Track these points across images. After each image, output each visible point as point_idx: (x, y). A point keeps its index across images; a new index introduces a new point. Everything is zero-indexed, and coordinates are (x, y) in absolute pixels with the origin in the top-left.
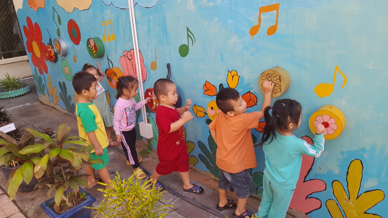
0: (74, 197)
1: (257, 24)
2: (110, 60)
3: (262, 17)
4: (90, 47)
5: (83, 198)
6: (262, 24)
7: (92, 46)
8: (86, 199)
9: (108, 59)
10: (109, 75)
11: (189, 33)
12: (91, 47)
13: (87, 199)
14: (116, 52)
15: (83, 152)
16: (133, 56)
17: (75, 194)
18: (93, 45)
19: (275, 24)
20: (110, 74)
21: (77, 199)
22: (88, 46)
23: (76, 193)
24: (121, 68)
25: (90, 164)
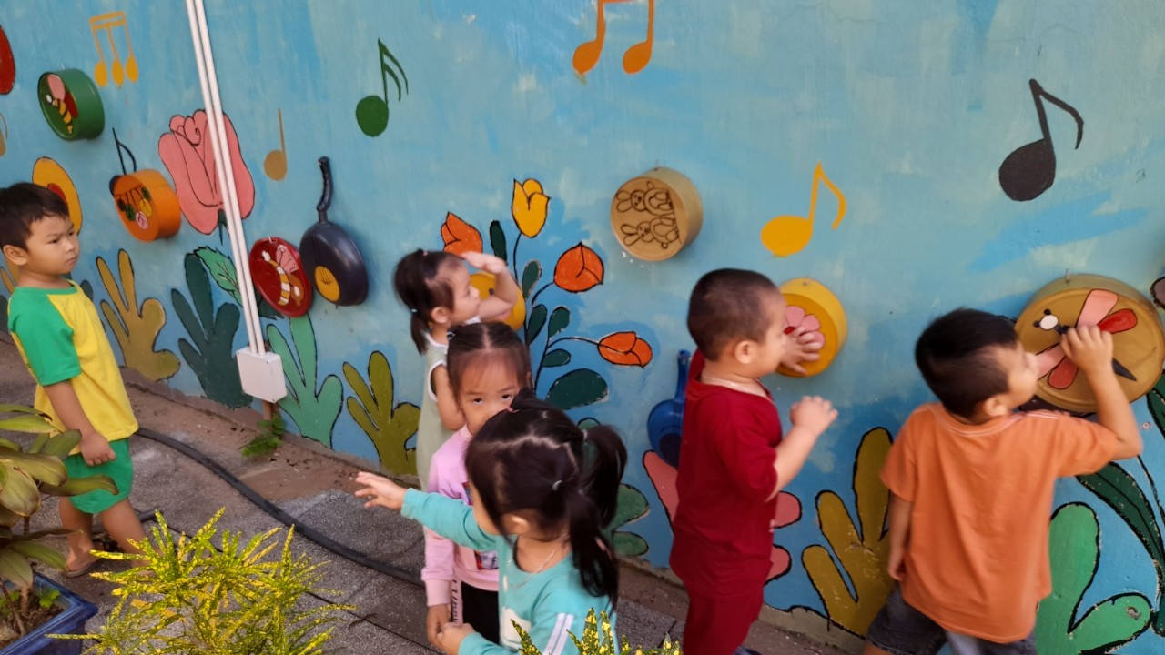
0: (19, 608)
1: (593, 36)
2: (124, 147)
3: (609, 17)
4: (51, 104)
5: (52, 606)
6: (608, 37)
7: (59, 100)
8: (62, 610)
9: (118, 143)
10: (124, 199)
11: (387, 60)
12: (55, 103)
13: (64, 608)
14: (145, 120)
15: (41, 455)
16: (202, 132)
17: (21, 597)
18: (60, 94)
19: (644, 39)
20: (129, 194)
21: (29, 613)
22: (42, 97)
23: (24, 594)
24: (163, 171)
25: (68, 494)
